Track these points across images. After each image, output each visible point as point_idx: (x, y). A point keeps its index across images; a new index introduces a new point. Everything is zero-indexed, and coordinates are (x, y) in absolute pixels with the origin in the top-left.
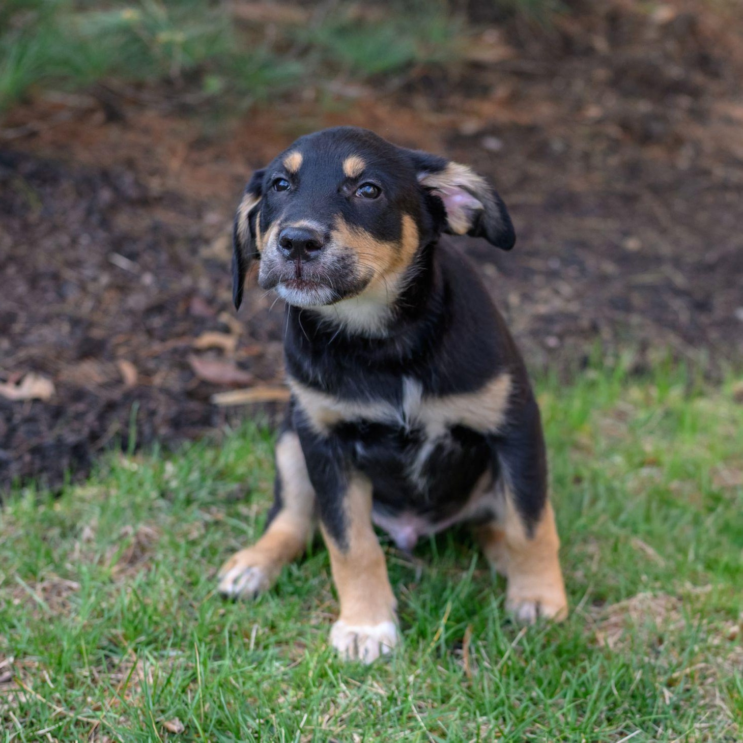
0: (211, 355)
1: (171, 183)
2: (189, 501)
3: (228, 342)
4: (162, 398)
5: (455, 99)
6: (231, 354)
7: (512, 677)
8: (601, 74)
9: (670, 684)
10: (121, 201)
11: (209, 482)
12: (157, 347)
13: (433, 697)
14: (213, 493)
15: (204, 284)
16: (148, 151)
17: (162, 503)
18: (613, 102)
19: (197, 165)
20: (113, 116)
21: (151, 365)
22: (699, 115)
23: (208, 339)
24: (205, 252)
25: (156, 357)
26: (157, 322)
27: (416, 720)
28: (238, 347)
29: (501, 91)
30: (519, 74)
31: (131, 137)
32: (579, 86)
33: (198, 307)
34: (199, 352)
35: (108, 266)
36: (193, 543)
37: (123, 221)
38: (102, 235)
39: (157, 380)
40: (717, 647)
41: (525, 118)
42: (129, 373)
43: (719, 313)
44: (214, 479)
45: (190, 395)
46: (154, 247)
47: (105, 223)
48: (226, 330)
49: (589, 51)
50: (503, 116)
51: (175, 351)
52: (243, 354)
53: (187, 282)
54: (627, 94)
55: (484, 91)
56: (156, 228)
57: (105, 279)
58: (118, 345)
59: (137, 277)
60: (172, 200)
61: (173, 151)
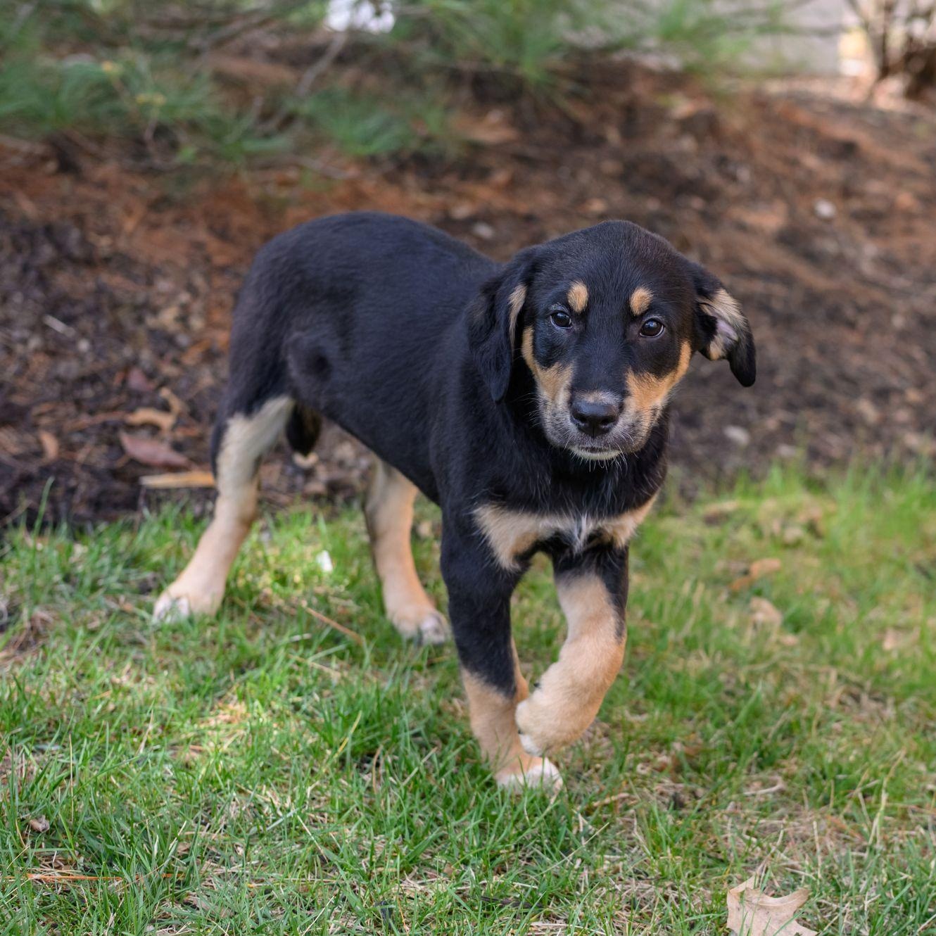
0: (144, 433)
1: (122, 244)
2: (94, 588)
3: (166, 421)
4: (85, 475)
5: (450, 180)
6: (166, 435)
7: (418, 794)
8: (610, 166)
9: (587, 814)
10: (64, 258)
11: (119, 569)
12: (85, 420)
13: (330, 810)
14: (123, 581)
15: (146, 355)
16: (101, 208)
17: (64, 587)
18: (618, 197)
19: (155, 226)
20: (67, 166)
21: (76, 438)
22: (710, 219)
23: (144, 415)
24: (151, 321)
25: (82, 431)
26: (88, 392)
27: (306, 834)
28: (174, 428)
29: (501, 177)
30: (521, 159)
31: (83, 191)
32: (585, 177)
33: (136, 380)
34: (131, 428)
35: (40, 328)
36: (93, 632)
37: (63, 281)
38: (38, 294)
39: (81, 456)
40: (644, 777)
41: (523, 207)
42: (51, 445)
43: (707, 431)
44: (126, 567)
45: (115, 474)
46: (95, 311)
47: (42, 281)
48: (165, 408)
49: (600, 141)
50: (500, 202)
51: (104, 425)
52: (180, 434)
53: (127, 352)
54: (635, 190)
55: (483, 174)
56: (100, 290)
57: (35, 342)
58: (41, 415)
59: (73, 343)
60: (122, 262)
61: (129, 212)
